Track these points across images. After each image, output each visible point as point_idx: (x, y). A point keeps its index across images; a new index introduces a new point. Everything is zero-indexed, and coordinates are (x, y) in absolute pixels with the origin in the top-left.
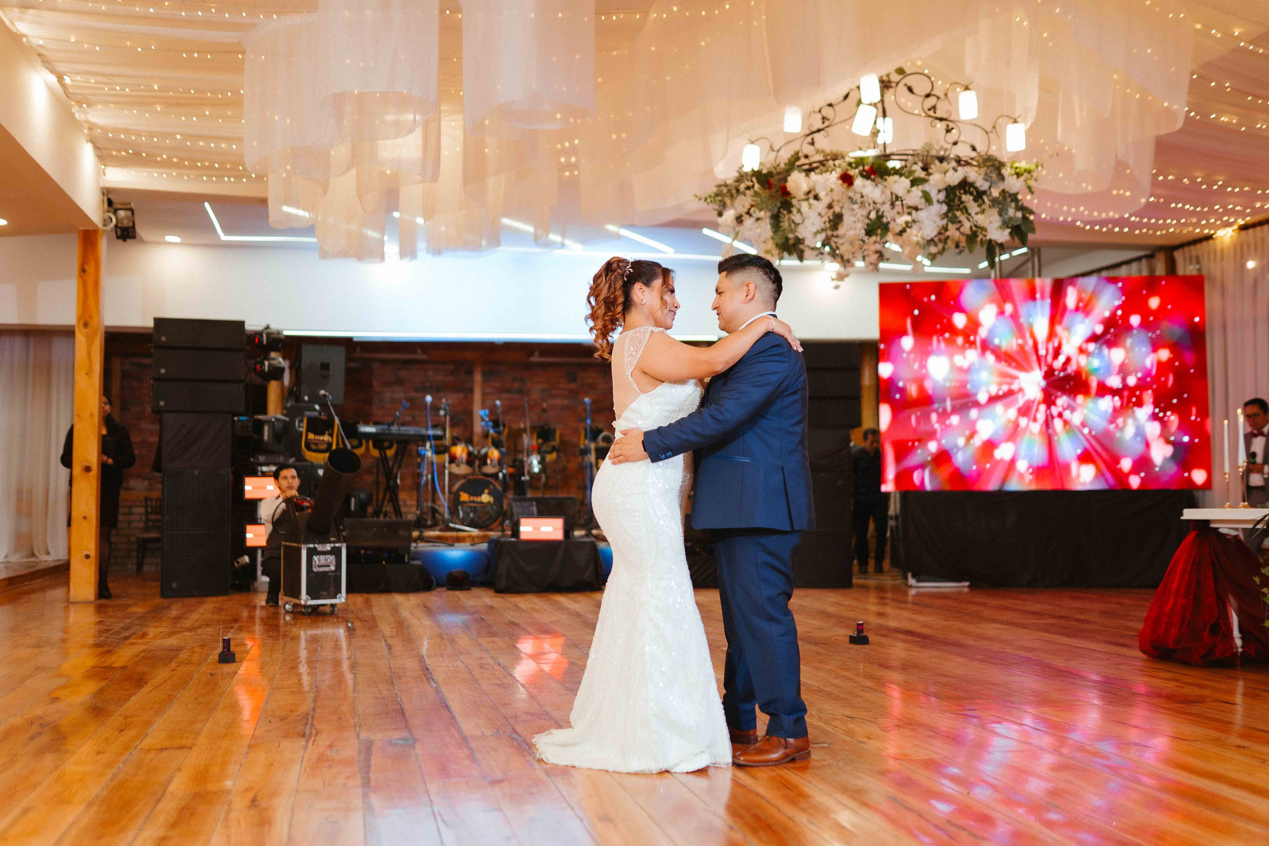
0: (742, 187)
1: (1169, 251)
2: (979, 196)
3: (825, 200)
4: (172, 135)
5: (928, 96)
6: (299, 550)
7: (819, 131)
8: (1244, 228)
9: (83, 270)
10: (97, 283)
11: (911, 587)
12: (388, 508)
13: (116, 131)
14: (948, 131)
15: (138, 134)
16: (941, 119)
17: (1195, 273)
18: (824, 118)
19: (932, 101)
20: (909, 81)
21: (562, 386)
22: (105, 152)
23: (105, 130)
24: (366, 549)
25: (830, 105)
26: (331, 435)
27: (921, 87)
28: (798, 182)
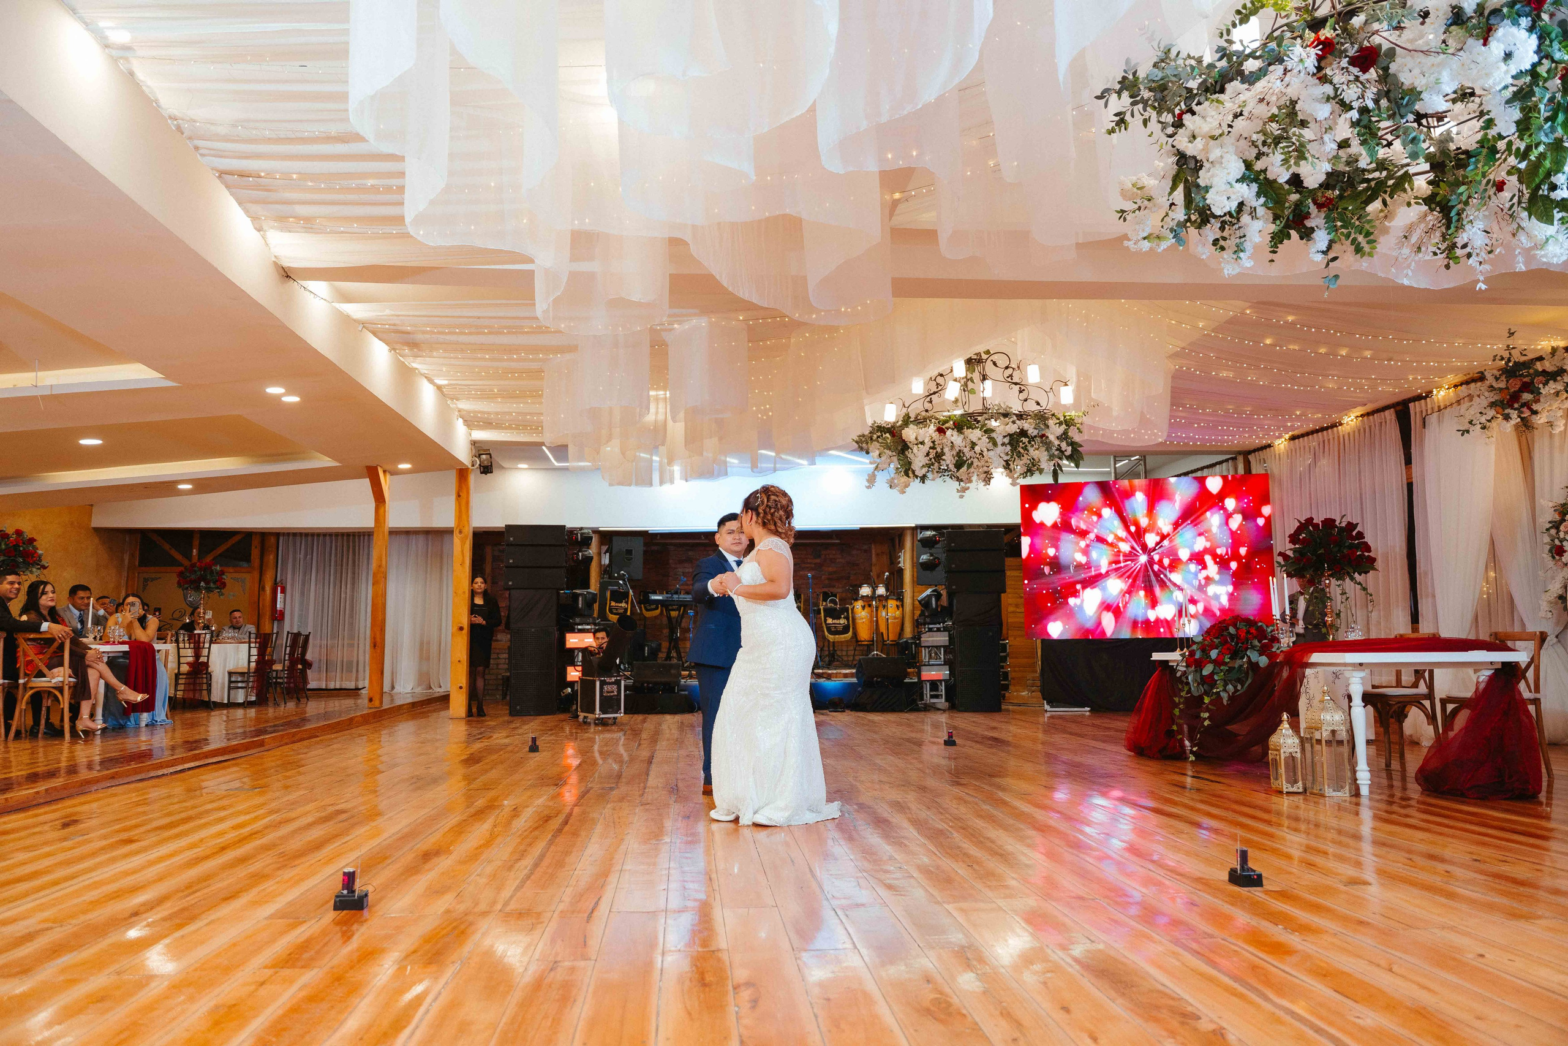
0: (875, 436)
1: (1246, 454)
2: (1032, 439)
3: (928, 444)
4: (510, 413)
5: (1007, 368)
6: (595, 681)
7: (935, 393)
8: (1293, 438)
9: (459, 496)
10: (467, 503)
11: (1046, 711)
12: (674, 654)
13: (475, 412)
14: (1021, 392)
15: (488, 413)
16: (1016, 384)
17: (1264, 472)
18: (937, 384)
19: (1010, 371)
20: (995, 358)
21: (809, 561)
22: (469, 423)
23: (469, 412)
24: (648, 683)
25: (941, 375)
26: (627, 603)
27: (1002, 362)
28: (910, 434)
